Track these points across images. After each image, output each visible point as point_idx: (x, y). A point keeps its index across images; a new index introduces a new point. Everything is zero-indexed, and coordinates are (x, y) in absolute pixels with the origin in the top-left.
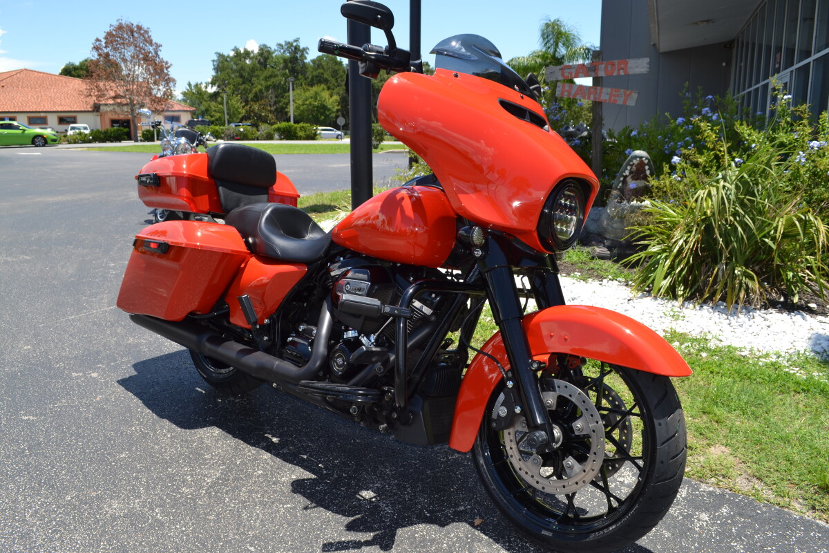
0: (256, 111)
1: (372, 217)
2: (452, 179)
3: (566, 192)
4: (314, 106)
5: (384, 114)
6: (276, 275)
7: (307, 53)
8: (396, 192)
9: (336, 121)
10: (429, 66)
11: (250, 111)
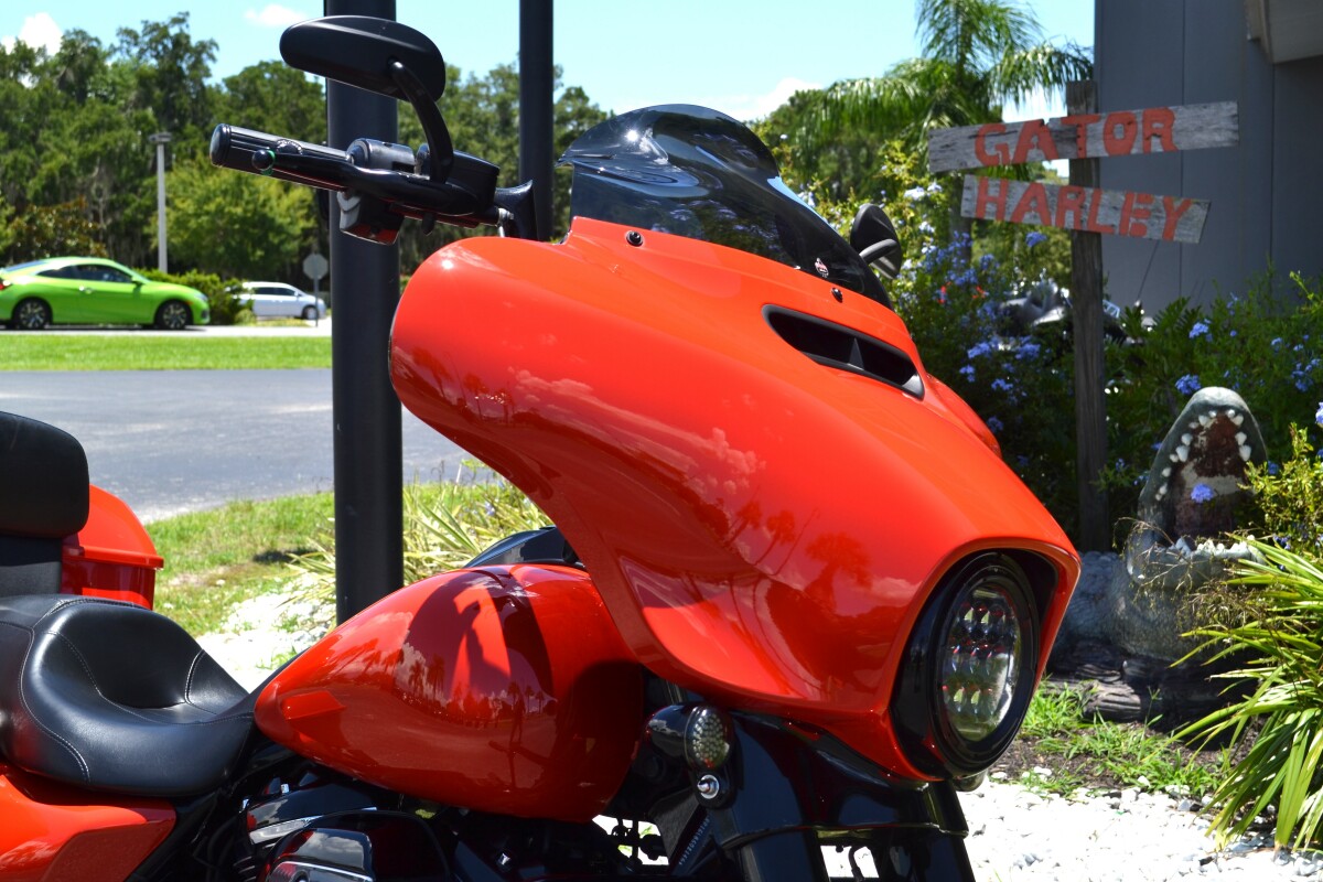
0: (50, 233)
1: (384, 655)
2: (628, 567)
3: (979, 593)
4: (233, 219)
5: (409, 359)
6: (74, 836)
7: (212, 58)
8: (458, 586)
9: (300, 266)
10: (586, 99)
11: (31, 234)
